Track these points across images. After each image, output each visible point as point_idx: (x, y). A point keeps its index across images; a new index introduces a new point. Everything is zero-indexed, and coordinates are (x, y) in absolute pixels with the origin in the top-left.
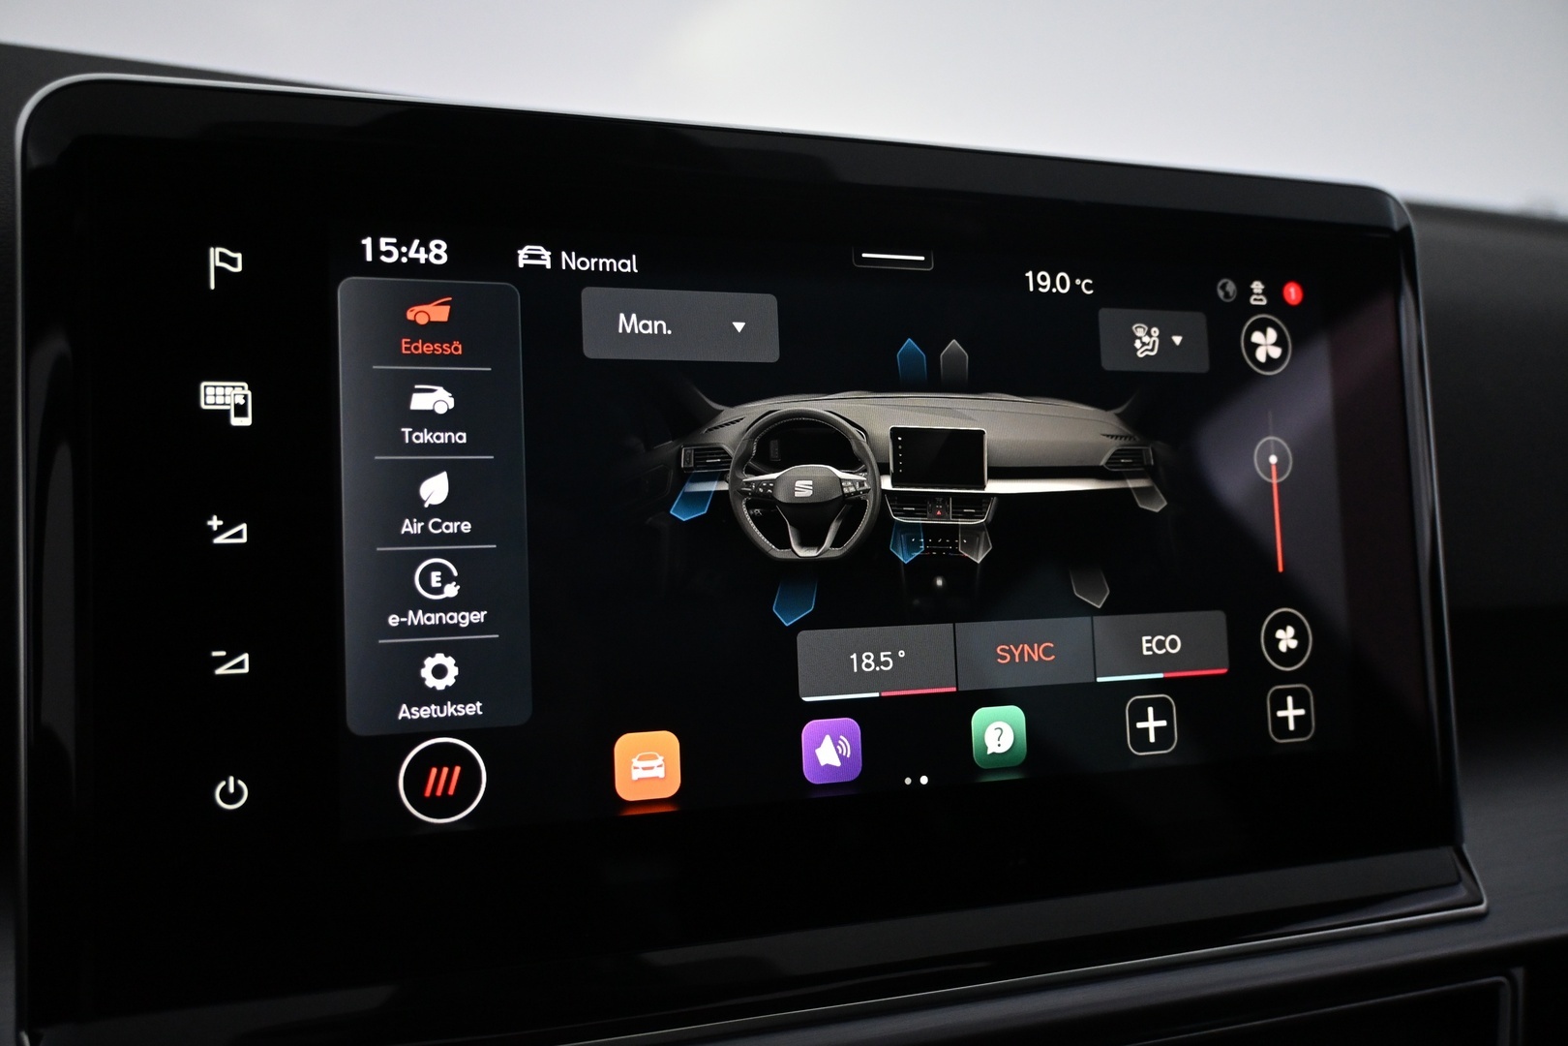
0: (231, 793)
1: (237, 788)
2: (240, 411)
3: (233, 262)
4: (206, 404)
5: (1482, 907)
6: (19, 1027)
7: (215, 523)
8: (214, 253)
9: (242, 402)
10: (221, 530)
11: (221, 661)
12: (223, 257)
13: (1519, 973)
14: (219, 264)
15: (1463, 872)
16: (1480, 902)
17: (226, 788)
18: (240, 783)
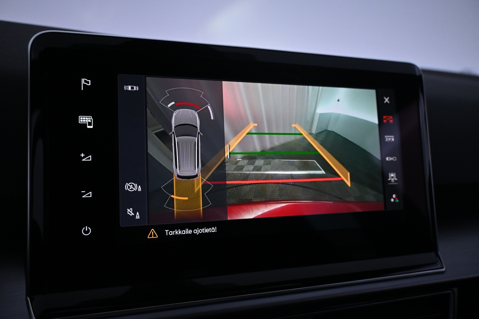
0: (86, 231)
1: (88, 229)
2: (90, 124)
3: (88, 83)
4: (80, 122)
5: (444, 270)
6: (27, 296)
7: (82, 155)
8: (83, 80)
9: (90, 121)
10: (84, 157)
11: (84, 194)
12: (85, 81)
13: (456, 290)
14: (84, 83)
15: (438, 259)
16: (443, 268)
17: (85, 229)
18: (89, 228)
